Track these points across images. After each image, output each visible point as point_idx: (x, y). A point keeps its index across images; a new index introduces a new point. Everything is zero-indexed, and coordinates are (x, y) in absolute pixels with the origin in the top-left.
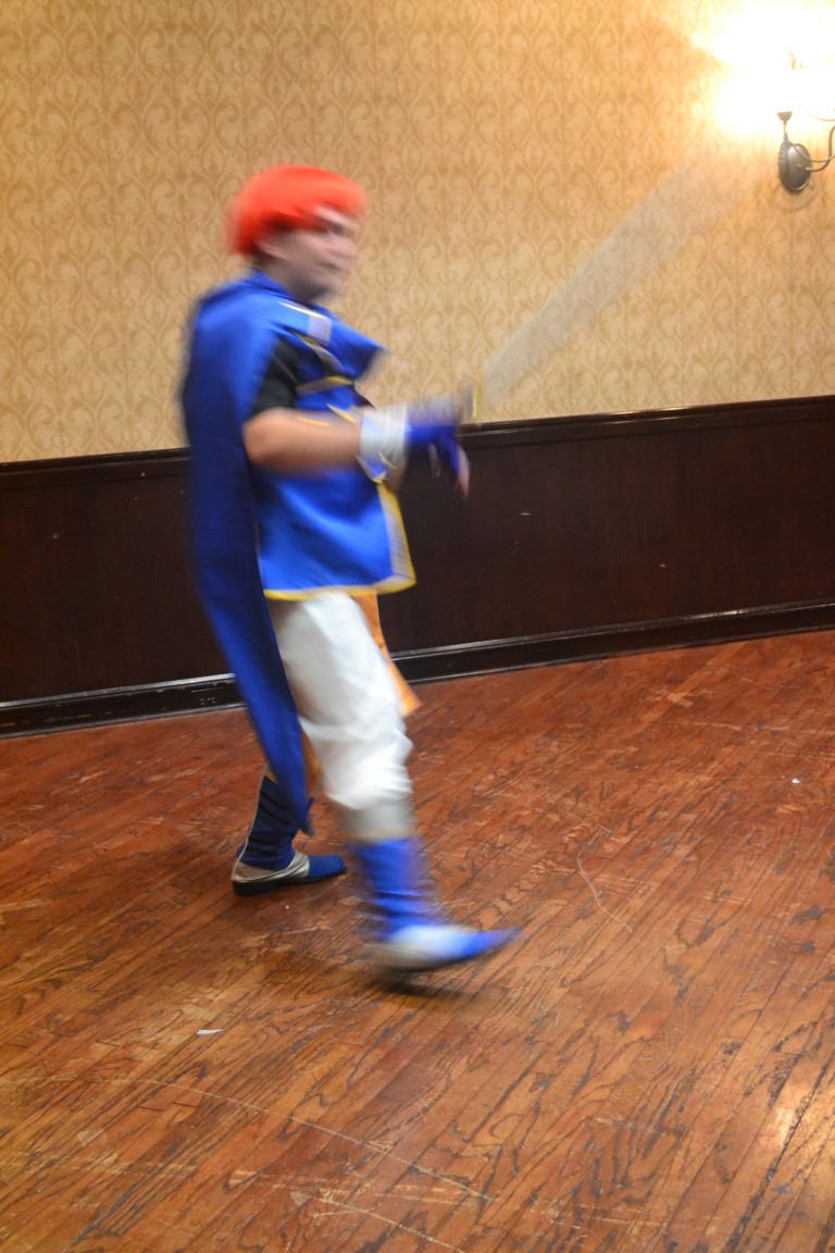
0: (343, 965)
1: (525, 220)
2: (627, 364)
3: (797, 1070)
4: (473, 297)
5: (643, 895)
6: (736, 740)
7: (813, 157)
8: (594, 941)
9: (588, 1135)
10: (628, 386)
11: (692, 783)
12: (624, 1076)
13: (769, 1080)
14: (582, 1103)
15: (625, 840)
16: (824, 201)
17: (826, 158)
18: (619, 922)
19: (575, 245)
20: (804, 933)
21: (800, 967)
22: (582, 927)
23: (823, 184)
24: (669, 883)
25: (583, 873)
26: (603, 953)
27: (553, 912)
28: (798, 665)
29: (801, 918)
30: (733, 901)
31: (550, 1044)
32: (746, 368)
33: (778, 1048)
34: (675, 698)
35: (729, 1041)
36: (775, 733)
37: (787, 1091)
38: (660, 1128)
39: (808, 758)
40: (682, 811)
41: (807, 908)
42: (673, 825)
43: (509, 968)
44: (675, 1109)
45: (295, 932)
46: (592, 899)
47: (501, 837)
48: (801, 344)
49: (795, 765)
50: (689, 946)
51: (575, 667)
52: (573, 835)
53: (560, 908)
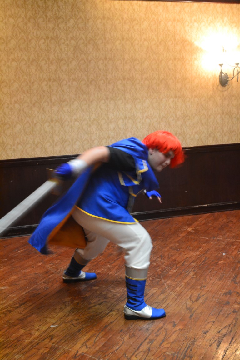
0: (93, 307)
1: (147, 93)
3: (225, 339)
4: (132, 114)
5: (180, 287)
6: (207, 242)
7: (229, 76)
8: (166, 301)
9: (164, 358)
11: (194, 254)
12: (174, 340)
13: (217, 342)
14: (162, 348)
15: (175, 271)
16: (232, 89)
17: (233, 77)
18: (173, 295)
19: (161, 100)
20: (227, 298)
21: (225, 309)
22: (163, 296)
23: (232, 84)
24: (187, 284)
25: (163, 280)
26: (168, 304)
27: (154, 291)
28: (225, 220)
29: (226, 294)
30: (206, 289)
31: (153, 331)
32: (210, 135)
33: (219, 332)
34: (189, 229)
35: (205, 330)
36: (218, 240)
37: (222, 345)
38: (185, 355)
39: (228, 248)
40: (192, 263)
41: (227, 291)
42: (189, 267)
44: (189, 350)
45: (79, 297)
46: (165, 288)
48: (226, 129)
49: (224, 249)
50: (193, 302)
51: (161, 220)
52: (160, 269)
53: (156, 290)
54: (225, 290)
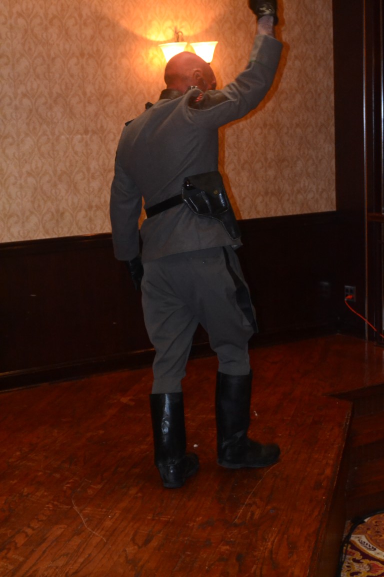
1: (28, 124)
2: (90, 207)
5: (111, 518)
8: (84, 549)
10: (91, 220)
11: (137, 450)
15: (100, 486)
18: (98, 536)
19: (58, 139)
20: (205, 534)
21: (203, 555)
22: (77, 540)
24: (126, 511)
25: (76, 508)
26: (90, 555)
27: (59, 532)
29: (203, 525)
30: (164, 518)
34: (125, 400)
39: (202, 432)
40: (132, 467)
41: (205, 520)
42: (127, 476)
43: (34, 568)
46: (81, 523)
47: (26, 490)
50: (139, 547)
52: (68, 485)
53: (62, 530)
54: (201, 518)
